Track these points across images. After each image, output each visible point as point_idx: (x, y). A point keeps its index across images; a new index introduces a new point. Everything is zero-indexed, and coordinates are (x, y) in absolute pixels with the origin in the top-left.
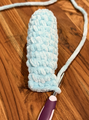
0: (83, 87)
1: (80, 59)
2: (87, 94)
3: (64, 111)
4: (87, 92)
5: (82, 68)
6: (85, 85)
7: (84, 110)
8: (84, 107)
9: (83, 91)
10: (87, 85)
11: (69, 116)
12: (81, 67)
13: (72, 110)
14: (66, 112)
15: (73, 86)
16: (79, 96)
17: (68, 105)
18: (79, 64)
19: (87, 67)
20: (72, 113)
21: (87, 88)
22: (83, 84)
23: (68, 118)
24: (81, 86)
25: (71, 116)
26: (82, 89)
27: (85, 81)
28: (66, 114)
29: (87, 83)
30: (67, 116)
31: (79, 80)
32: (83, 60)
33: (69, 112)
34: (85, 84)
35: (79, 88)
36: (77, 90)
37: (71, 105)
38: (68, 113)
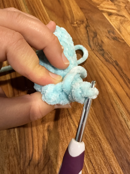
0: (117, 107)
1: (116, 70)
2: (122, 116)
3: (89, 137)
4: (121, 113)
5: (118, 82)
6: (120, 105)
7: (116, 139)
8: (116, 134)
9: (117, 112)
10: (122, 105)
11: (95, 145)
12: (117, 80)
13: (99, 136)
14: (92, 139)
15: (104, 105)
16: (111, 118)
17: (95, 130)
18: (114, 76)
19: (125, 81)
20: (98, 141)
21: (122, 109)
22: (117, 103)
23: (93, 147)
24: (115, 105)
25: (97, 145)
26: (116, 110)
27: (121, 99)
28: (91, 142)
29: (123, 101)
30: (92, 145)
31: (112, 97)
32: (120, 72)
33: (95, 139)
34: (120, 103)
35: (112, 107)
36: (109, 110)
37: (98, 129)
38: (94, 141)
